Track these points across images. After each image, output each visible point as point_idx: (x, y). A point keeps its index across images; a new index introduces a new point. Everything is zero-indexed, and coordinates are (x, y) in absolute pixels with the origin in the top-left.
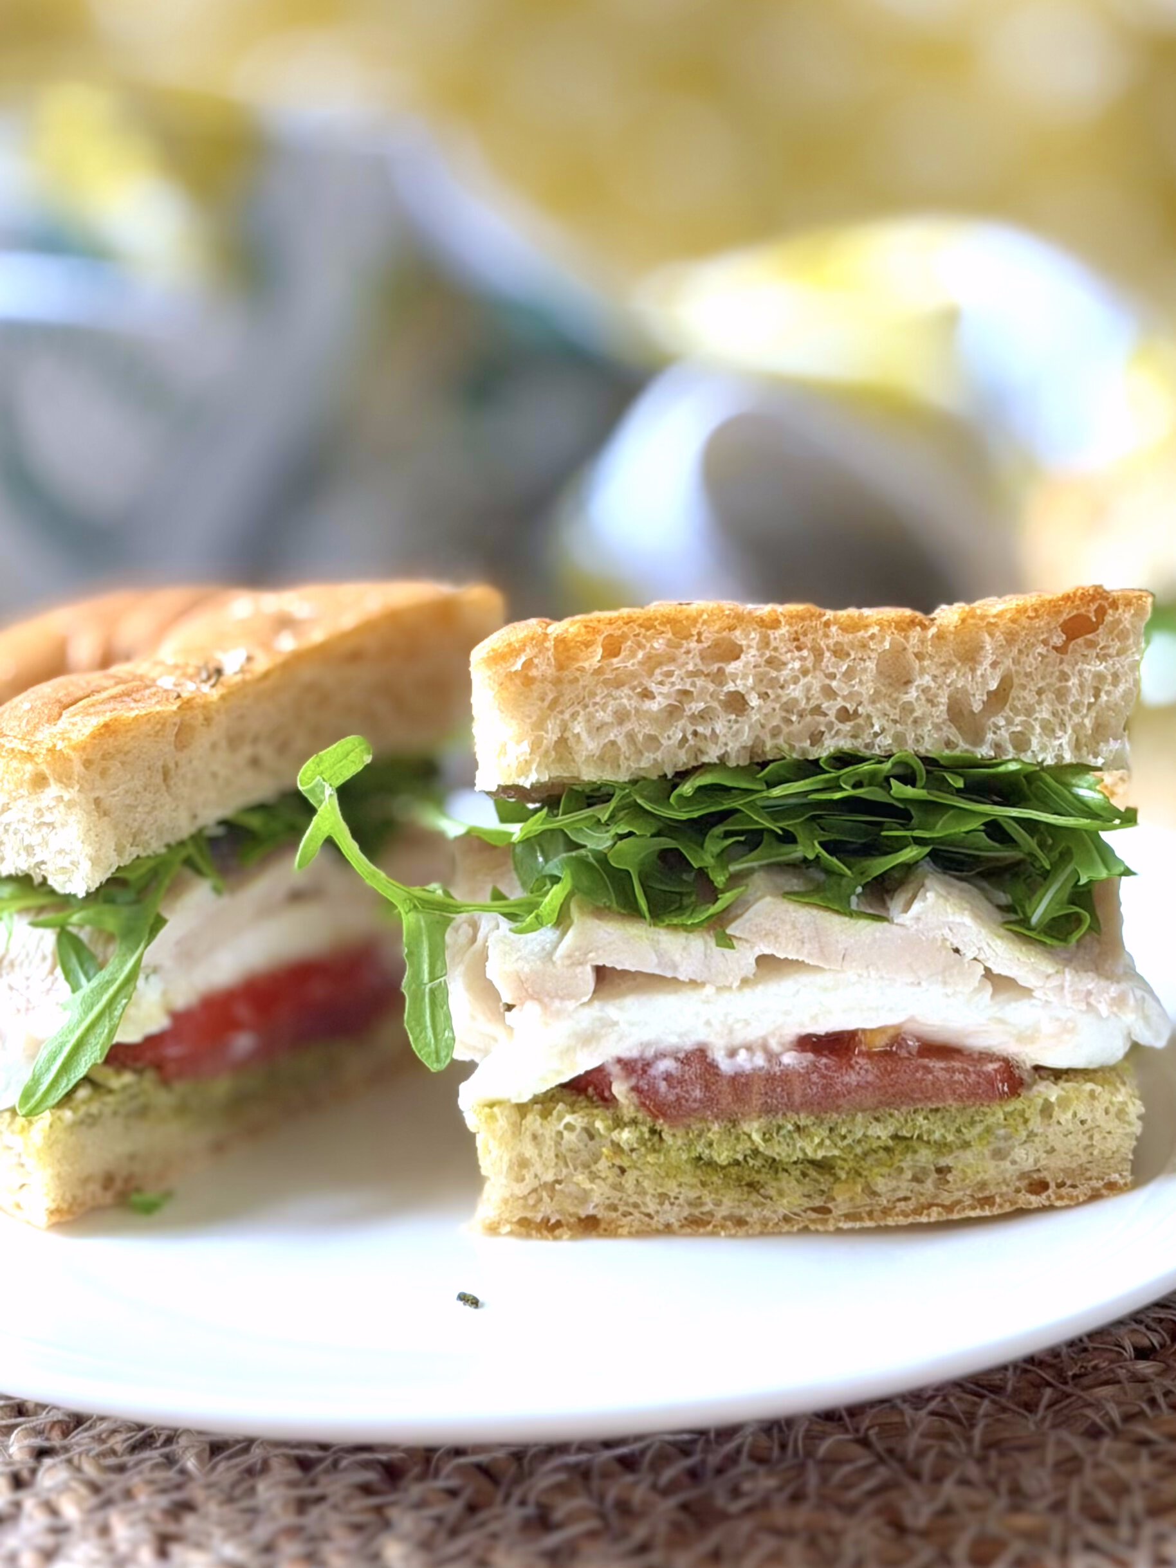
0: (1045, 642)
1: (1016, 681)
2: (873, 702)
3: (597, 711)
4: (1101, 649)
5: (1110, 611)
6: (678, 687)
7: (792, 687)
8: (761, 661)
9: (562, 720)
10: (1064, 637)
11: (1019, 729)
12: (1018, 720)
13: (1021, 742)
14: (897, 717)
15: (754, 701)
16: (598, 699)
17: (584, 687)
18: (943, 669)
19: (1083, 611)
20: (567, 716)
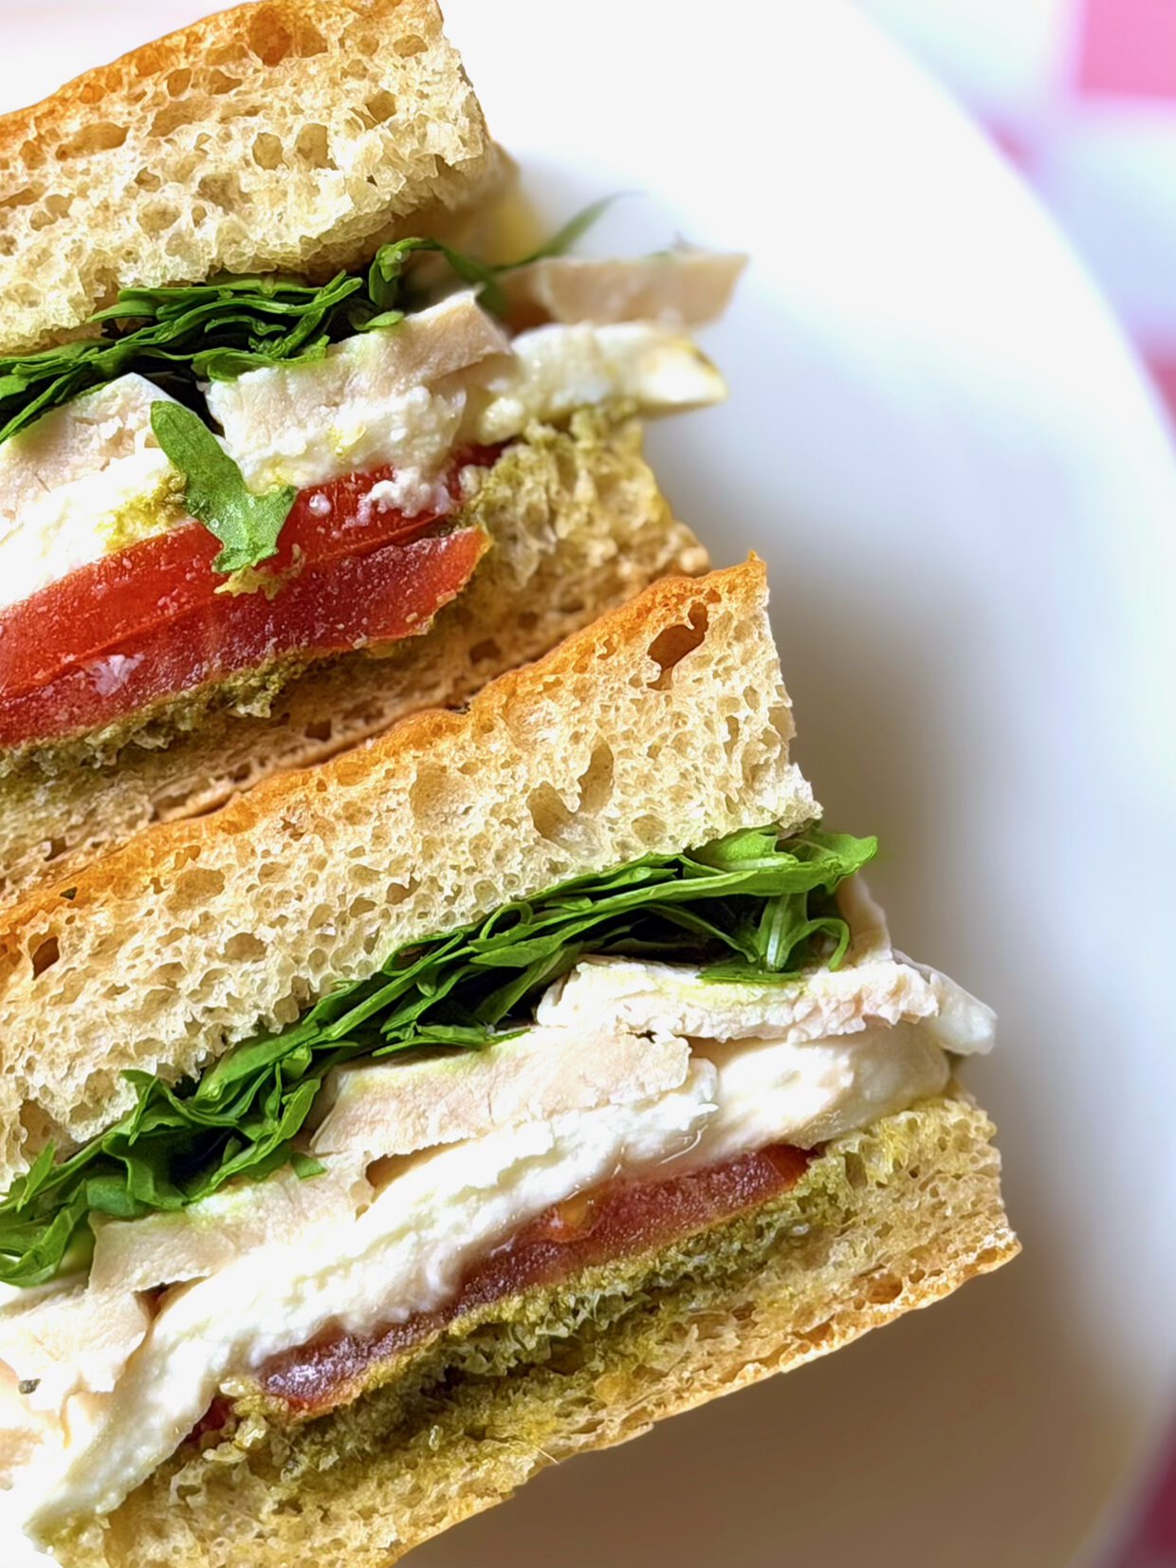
0: (635, 682)
1: (614, 749)
2: (428, 856)
3: (57, 1045)
4: (719, 662)
5: (710, 608)
6: (156, 965)
7: (311, 891)
8: (254, 879)
9: (17, 1079)
10: (658, 667)
11: (642, 813)
12: (635, 801)
13: (649, 828)
14: (471, 864)
15: (266, 934)
16: (52, 1029)
17: (29, 1021)
18: (509, 771)
19: (672, 621)
20: (20, 1072)
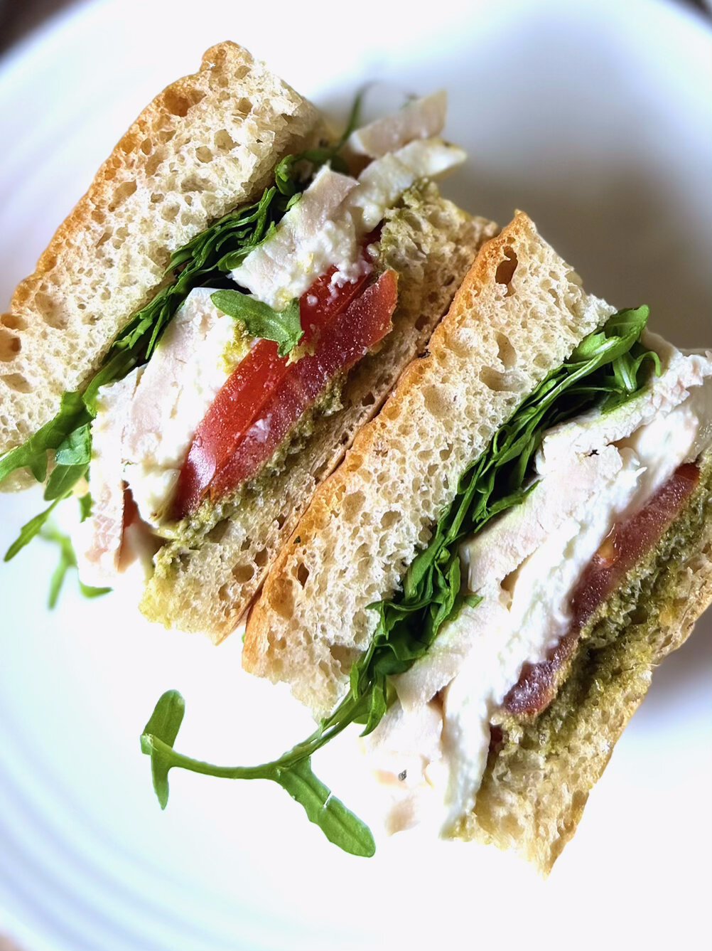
0: (498, 298)
1: (506, 334)
2: (449, 429)
3: (330, 613)
4: (530, 268)
5: (513, 246)
6: (355, 550)
7: (405, 476)
8: (377, 485)
9: (321, 639)
10: (504, 285)
11: (535, 355)
12: (528, 352)
13: (542, 360)
14: (471, 422)
15: (396, 507)
16: (324, 607)
17: (312, 610)
18: (464, 370)
19: (499, 261)
20: (320, 635)
